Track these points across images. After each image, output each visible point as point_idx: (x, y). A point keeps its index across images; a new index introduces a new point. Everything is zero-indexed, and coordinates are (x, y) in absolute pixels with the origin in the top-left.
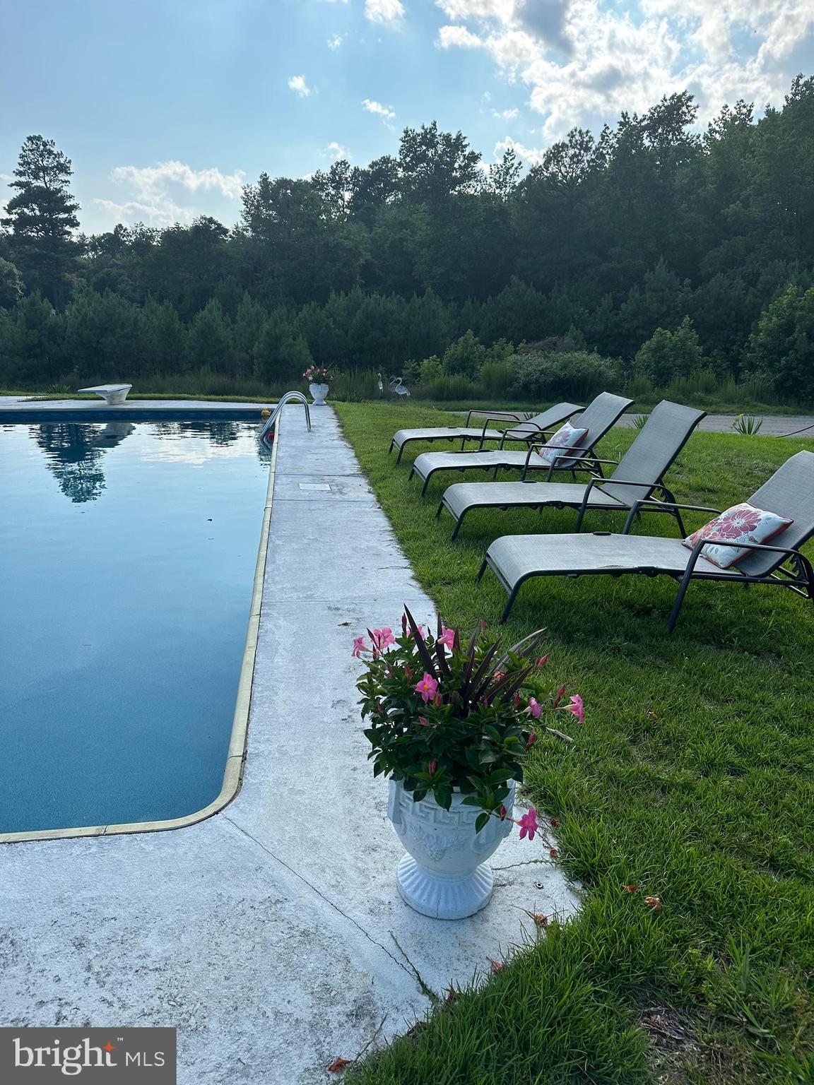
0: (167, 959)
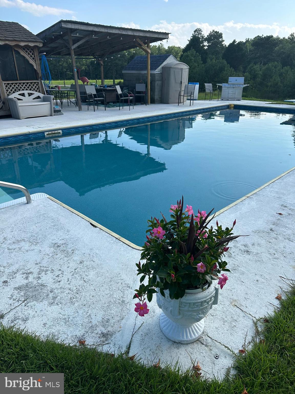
0: (90, 280)
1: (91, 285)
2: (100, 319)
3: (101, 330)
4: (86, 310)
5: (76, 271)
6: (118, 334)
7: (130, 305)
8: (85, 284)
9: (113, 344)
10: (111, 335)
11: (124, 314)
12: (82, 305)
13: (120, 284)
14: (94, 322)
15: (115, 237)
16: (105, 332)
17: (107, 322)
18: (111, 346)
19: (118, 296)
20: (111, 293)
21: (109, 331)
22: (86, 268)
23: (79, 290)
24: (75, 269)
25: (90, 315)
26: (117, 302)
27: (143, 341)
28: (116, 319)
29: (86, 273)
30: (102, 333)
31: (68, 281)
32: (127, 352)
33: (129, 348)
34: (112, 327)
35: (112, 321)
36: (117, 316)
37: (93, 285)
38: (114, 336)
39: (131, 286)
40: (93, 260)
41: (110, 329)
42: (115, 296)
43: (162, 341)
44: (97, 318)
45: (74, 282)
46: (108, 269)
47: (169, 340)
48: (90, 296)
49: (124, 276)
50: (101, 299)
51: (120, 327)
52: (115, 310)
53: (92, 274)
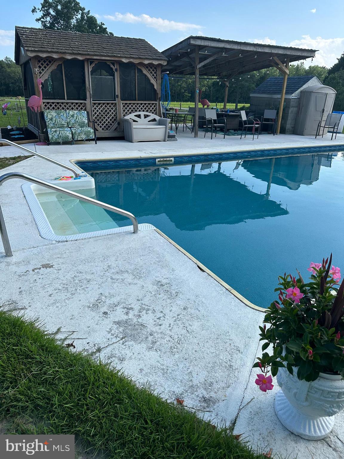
0: (193, 332)
1: (194, 337)
2: (202, 380)
3: (202, 393)
4: (187, 365)
5: (179, 317)
6: (221, 404)
7: (238, 372)
8: (188, 335)
9: (215, 414)
10: (214, 403)
11: (231, 381)
12: (183, 358)
13: (228, 344)
14: (195, 382)
15: (225, 288)
16: (207, 396)
17: (210, 385)
18: (213, 415)
19: (225, 358)
20: (217, 353)
21: (211, 397)
22: (190, 316)
23: (180, 340)
24: (178, 315)
25: (190, 372)
26: (223, 365)
27: (252, 420)
28: (221, 385)
29: (190, 323)
30: (203, 397)
31: (170, 326)
32: (232, 428)
33: (234, 424)
34: (215, 393)
35: (215, 386)
36: (223, 381)
37: (197, 339)
38: (217, 404)
39: (242, 350)
40: (199, 309)
41: (213, 394)
42: (221, 357)
43: (275, 426)
44: (199, 378)
45: (176, 329)
46: (215, 324)
47: (285, 428)
48: (192, 349)
49: (233, 336)
50: (205, 357)
51: (225, 396)
52: (220, 374)
53: (196, 325)
